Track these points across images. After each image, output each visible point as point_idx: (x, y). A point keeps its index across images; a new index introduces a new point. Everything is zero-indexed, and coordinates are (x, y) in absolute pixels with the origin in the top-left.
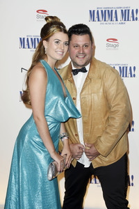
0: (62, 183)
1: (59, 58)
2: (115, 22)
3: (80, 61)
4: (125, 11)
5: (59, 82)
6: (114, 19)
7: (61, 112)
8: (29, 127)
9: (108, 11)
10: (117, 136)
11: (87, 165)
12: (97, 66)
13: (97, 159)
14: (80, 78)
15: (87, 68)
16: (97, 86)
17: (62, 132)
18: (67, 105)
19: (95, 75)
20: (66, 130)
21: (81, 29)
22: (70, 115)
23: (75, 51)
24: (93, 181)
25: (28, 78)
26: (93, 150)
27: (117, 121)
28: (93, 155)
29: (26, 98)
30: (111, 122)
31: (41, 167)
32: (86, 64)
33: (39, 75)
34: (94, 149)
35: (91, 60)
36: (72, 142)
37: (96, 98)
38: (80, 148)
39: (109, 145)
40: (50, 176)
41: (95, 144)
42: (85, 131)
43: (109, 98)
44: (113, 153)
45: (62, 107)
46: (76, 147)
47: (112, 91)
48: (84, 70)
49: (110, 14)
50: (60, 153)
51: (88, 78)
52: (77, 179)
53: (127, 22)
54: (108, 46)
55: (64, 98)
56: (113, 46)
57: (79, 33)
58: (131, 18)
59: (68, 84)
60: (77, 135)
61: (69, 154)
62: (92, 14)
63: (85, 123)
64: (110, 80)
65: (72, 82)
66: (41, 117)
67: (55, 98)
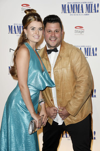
1: (36, 41)
2: (81, 13)
3: (52, 44)
4: (89, 5)
5: (38, 60)
6: (81, 11)
7: (41, 83)
8: (16, 94)
9: (76, 5)
10: (83, 100)
11: (60, 123)
12: (66, 47)
13: (68, 118)
14: (53, 56)
15: (58, 48)
16: (66, 62)
17: (40, 98)
18: (44, 77)
19: (64, 54)
20: (44, 97)
22: (47, 85)
23: (49, 35)
24: (65, 136)
26: (65, 112)
27: (82, 89)
28: (65, 116)
29: (13, 72)
30: (78, 90)
31: (25, 125)
32: (57, 45)
34: (65, 110)
35: (61, 43)
36: (48, 105)
37: (65, 71)
38: (54, 110)
39: (77, 107)
40: (31, 131)
41: (66, 107)
42: (58, 97)
43: (75, 71)
44: (80, 114)
45: (41, 79)
46: (52, 109)
47: (78, 66)
48: (56, 50)
49: (78, 7)
51: (59, 57)
52: (53, 134)
53: (90, 14)
54: (76, 32)
55: (42, 72)
56: (80, 32)
57: (51, 21)
59: (44, 61)
60: (52, 100)
61: (45, 115)
62: (64, 7)
63: (58, 91)
64: (75, 58)
65: (47, 59)
66: (25, 86)
67: (35, 71)
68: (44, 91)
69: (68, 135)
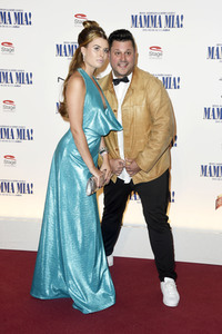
0: (101, 198)
1: (98, 65)
2: (159, 28)
3: (122, 71)
4: (170, 16)
5: (98, 93)
6: (158, 25)
7: (102, 125)
8: (68, 141)
9: (152, 16)
10: (160, 151)
11: (127, 181)
12: (140, 75)
13: (138, 175)
14: (121, 89)
15: (130, 77)
16: (139, 97)
17: (102, 147)
18: (107, 117)
19: (137, 86)
20: (106, 145)
21: (122, 35)
22: (111, 128)
23: (118, 59)
24: (133, 197)
25: (65, 89)
26: (134, 166)
27: (160, 135)
28: (134, 171)
29: (63, 110)
30: (154, 136)
31: (80, 182)
32: (128, 73)
33: (76, 84)
34: (134, 164)
35: (134, 70)
36: (112, 157)
37: (138, 110)
38: (120, 163)
39: (151, 160)
40: (89, 191)
41: (136, 160)
42: (126, 145)
43: (152, 110)
44: (154, 169)
45: (102, 119)
46: (117, 162)
47: (156, 103)
48: (126, 80)
49: (154, 20)
50: (99, 168)
51: (130, 89)
52: (116, 196)
53: (171, 29)
54: (151, 54)
55: (104, 109)
56: (156, 54)
57: (121, 39)
58: (176, 25)
59: (108, 95)
60: (117, 150)
61: (108, 170)
62: (134, 19)
63: (126, 137)
64: (153, 91)
65: (113, 92)
66: (79, 130)
67: (94, 109)
68: (106, 136)
69: (137, 196)
